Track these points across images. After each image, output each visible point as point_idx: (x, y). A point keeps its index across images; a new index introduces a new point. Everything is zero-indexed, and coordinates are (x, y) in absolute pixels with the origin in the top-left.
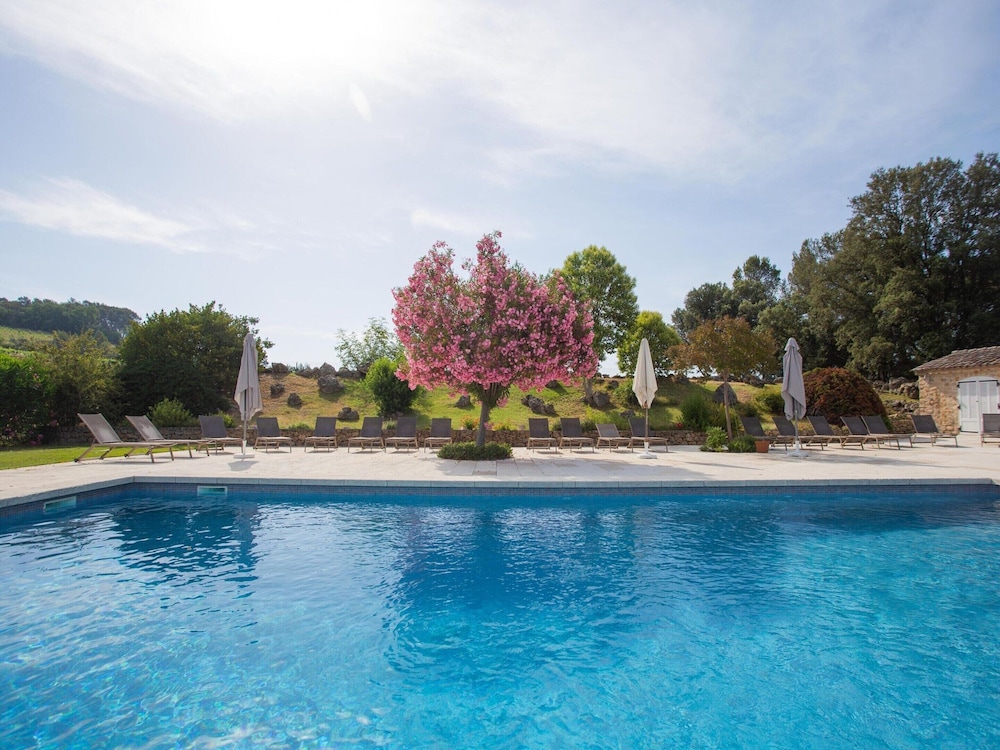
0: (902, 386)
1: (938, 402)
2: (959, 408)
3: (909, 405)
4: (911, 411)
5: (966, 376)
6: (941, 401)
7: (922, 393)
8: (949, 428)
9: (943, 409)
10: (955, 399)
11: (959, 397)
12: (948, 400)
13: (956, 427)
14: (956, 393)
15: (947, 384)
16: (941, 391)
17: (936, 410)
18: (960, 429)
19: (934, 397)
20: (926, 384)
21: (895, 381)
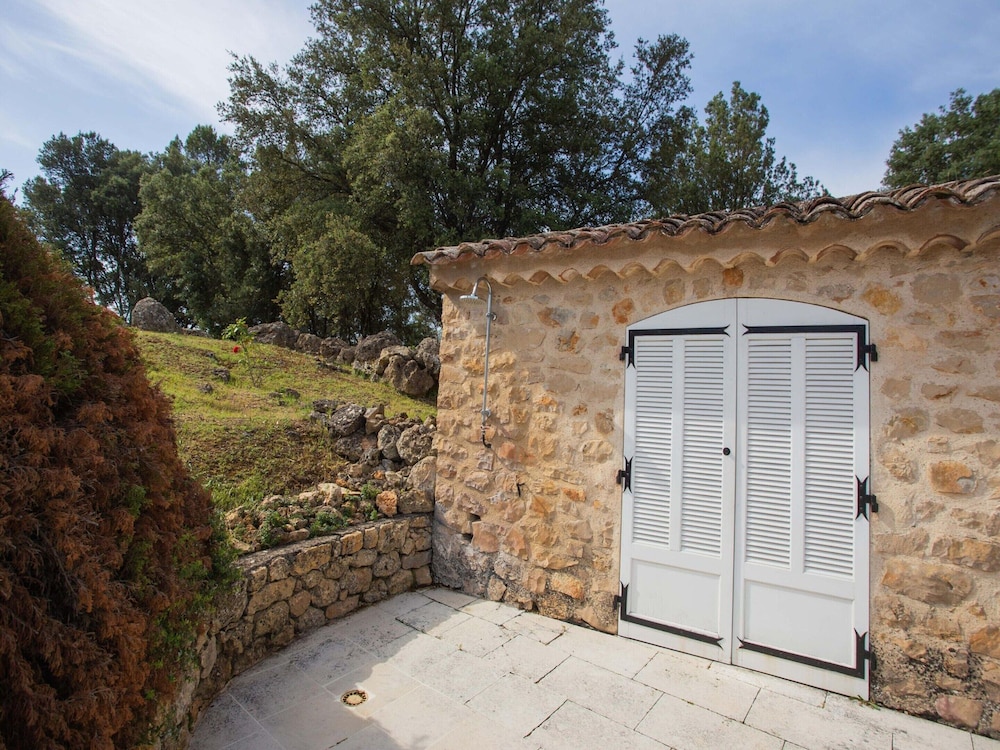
0: (384, 354)
1: (519, 437)
2: (624, 477)
3: (396, 432)
4: (399, 463)
5: (672, 298)
6: (534, 431)
7: (453, 379)
8: (563, 583)
9: (538, 476)
10: (605, 423)
11: (626, 418)
12: (568, 429)
13: (602, 588)
14: (615, 393)
15: (570, 341)
16: (536, 378)
17: (506, 476)
18: (620, 601)
19: (503, 405)
20: (472, 339)
21: (369, 341)
